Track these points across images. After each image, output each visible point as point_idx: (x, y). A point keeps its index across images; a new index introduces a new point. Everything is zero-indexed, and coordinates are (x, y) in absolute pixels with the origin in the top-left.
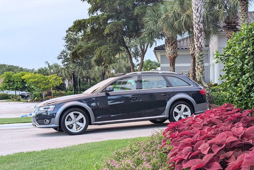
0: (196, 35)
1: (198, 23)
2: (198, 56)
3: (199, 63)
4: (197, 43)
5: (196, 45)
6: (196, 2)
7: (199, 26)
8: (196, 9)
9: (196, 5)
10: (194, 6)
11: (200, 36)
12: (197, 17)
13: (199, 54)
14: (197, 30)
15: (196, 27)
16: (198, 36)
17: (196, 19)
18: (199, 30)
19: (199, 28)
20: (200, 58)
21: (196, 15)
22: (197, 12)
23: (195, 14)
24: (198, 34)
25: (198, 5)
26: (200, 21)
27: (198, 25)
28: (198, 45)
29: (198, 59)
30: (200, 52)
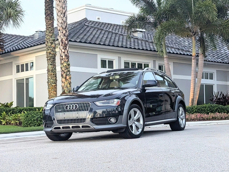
0: (63, 42)
1: (65, 28)
2: (66, 66)
3: (67, 73)
4: (65, 51)
5: (64, 52)
6: (63, 5)
7: (66, 32)
8: (63, 13)
9: (63, 8)
10: (61, 9)
11: (67, 43)
12: (64, 21)
13: (67, 63)
14: (64, 36)
15: (62, 32)
16: (65, 44)
17: (63, 24)
18: (66, 36)
19: (66, 35)
20: (68, 68)
21: (62, 20)
22: (64, 16)
23: (62, 18)
24: (65, 41)
25: (64, 9)
26: (67, 27)
27: (65, 30)
28: (66, 53)
29: (65, 69)
30: (68, 61)
